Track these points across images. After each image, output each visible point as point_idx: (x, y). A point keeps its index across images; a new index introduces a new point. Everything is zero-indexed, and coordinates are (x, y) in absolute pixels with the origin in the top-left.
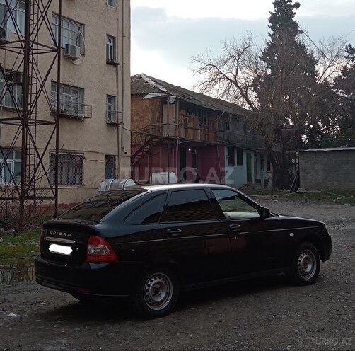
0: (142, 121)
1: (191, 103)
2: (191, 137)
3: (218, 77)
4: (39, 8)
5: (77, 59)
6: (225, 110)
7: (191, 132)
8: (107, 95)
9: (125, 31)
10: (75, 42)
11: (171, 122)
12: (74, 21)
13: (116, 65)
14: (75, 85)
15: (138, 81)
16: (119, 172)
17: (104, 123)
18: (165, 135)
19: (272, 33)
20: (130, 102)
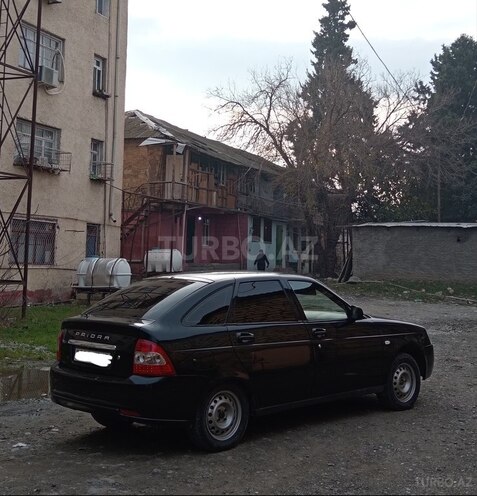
0: (136, 176)
1: (205, 154)
2: (204, 202)
3: (243, 119)
4: (8, 14)
5: (53, 87)
6: (252, 165)
7: (203, 194)
8: (92, 139)
9: (119, 50)
10: (50, 63)
11: (177, 180)
12: (51, 34)
13: (105, 98)
14: (49, 123)
15: (132, 121)
16: (104, 248)
17: (87, 179)
18: (168, 196)
19: (316, 61)
20: (122, 149)
